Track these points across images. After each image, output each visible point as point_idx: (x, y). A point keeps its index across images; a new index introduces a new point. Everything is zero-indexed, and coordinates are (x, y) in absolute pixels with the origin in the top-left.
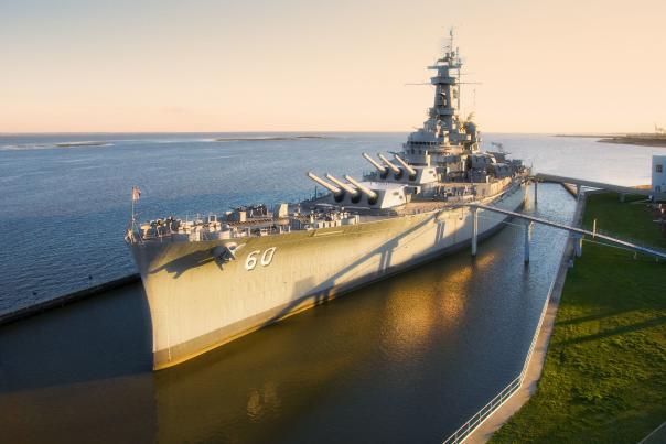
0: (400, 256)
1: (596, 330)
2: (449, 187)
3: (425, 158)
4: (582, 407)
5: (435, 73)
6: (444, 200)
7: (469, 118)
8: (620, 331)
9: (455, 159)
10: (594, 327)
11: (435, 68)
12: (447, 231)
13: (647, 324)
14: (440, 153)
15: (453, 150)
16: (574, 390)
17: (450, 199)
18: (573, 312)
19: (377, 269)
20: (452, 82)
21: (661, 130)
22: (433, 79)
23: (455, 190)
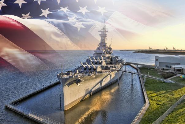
0: (104, 84)
1: (156, 95)
2: (109, 66)
3: (101, 58)
4: (159, 106)
5: (100, 33)
6: (109, 69)
7: (110, 46)
8: (161, 94)
9: (108, 58)
10: (155, 94)
11: (100, 31)
12: (112, 77)
13: (165, 93)
14: (105, 56)
15: (108, 55)
16: (157, 103)
17: (111, 69)
18: (149, 92)
19: (99, 87)
20: (106, 35)
21: (151, 48)
22: (100, 35)
23: (110, 66)
